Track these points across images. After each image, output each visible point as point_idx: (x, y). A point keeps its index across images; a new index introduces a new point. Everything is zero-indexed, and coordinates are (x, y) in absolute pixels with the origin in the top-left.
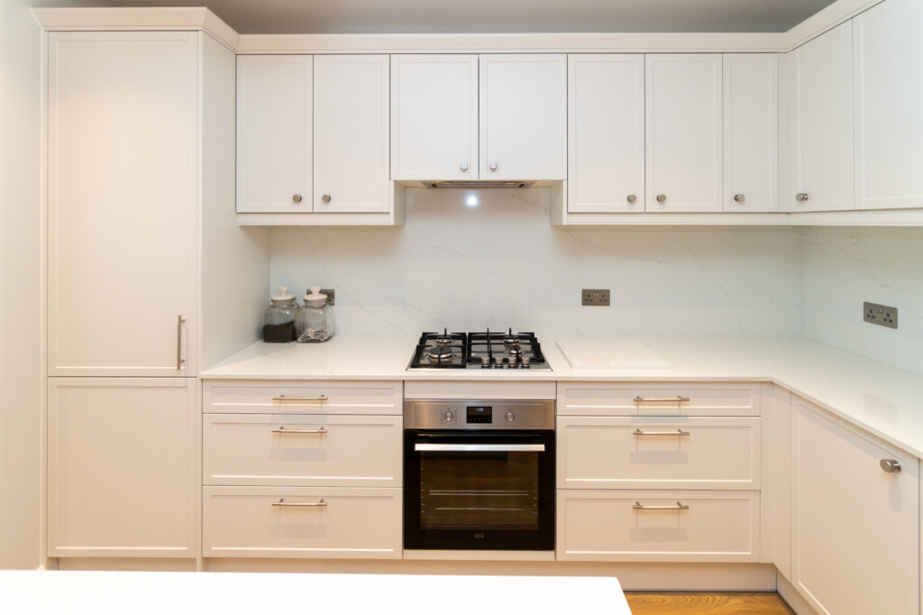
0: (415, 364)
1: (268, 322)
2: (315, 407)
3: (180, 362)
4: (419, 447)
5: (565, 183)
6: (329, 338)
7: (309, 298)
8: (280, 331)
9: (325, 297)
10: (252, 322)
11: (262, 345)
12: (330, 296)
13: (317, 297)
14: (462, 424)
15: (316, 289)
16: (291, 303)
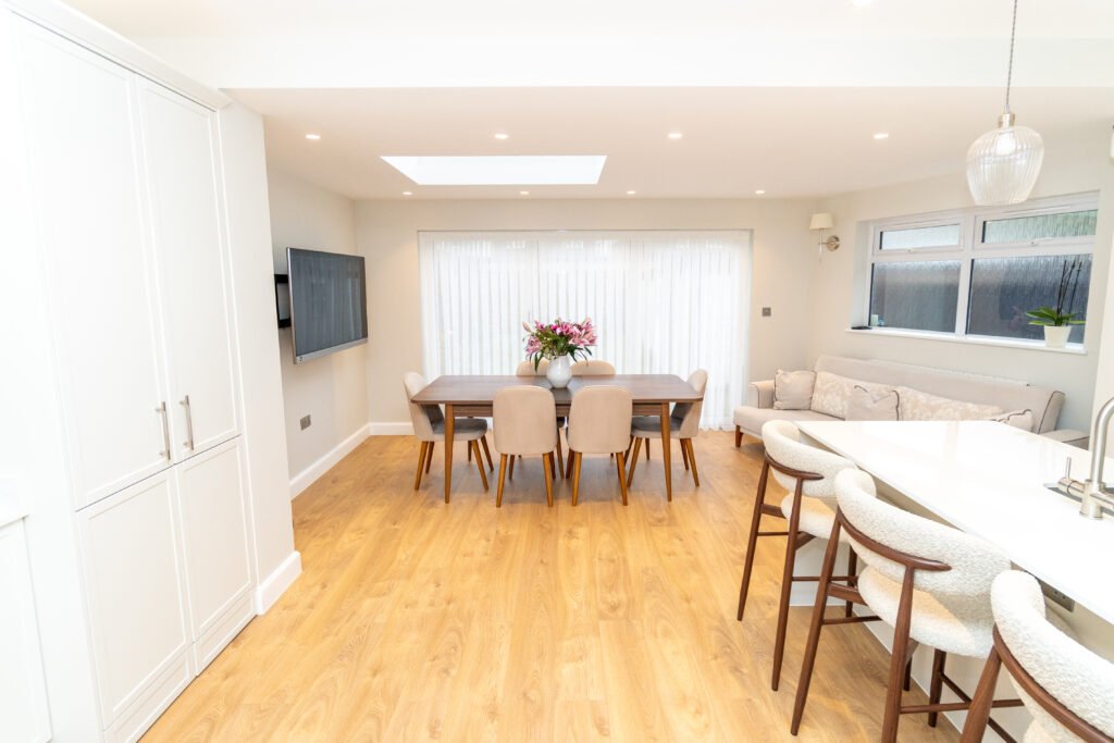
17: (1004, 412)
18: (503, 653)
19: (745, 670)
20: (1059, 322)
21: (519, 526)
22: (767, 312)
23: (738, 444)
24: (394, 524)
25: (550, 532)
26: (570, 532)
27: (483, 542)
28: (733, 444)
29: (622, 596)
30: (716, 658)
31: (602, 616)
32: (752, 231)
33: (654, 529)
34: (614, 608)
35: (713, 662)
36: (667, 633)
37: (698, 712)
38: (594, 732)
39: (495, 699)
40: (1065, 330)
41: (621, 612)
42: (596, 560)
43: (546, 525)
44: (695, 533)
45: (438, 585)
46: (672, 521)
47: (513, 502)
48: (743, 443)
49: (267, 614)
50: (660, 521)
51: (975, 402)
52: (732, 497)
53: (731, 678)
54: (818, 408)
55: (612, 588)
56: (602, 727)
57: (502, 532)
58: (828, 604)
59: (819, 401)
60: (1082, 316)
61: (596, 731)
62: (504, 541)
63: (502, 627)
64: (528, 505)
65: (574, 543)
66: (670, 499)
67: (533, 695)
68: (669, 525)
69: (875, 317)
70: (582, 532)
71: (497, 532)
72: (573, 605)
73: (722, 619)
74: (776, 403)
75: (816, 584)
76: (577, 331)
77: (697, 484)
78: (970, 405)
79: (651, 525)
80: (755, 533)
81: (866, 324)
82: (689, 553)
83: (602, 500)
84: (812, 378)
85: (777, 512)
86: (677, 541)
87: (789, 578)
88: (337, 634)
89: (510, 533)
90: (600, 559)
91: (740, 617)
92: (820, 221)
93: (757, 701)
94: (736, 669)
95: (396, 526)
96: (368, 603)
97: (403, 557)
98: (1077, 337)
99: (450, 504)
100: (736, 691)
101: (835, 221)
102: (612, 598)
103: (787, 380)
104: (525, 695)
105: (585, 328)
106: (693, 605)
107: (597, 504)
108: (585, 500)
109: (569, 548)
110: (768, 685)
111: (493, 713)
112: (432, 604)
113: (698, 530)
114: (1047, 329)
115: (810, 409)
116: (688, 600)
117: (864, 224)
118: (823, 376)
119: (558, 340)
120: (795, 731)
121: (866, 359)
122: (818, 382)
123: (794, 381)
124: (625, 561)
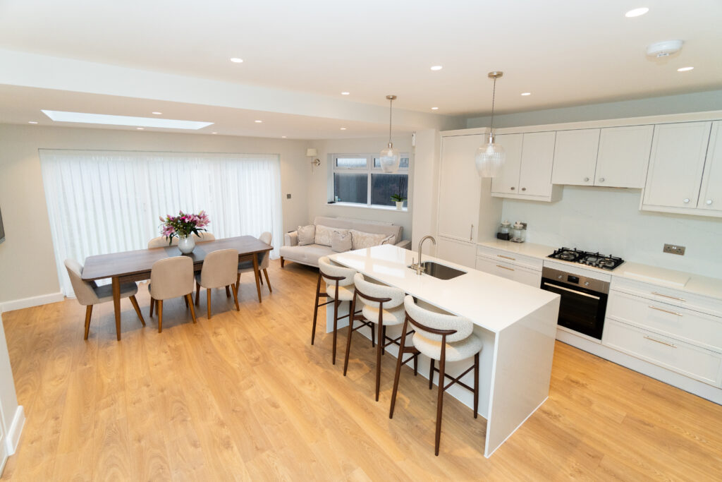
0: (550, 256)
1: (499, 232)
2: (512, 261)
3: (471, 239)
4: (545, 283)
5: (643, 190)
6: (522, 242)
7: (516, 225)
8: (503, 237)
9: (522, 226)
10: (494, 231)
11: (496, 239)
12: (525, 226)
13: (519, 226)
14: (565, 281)
15: (519, 223)
16: (509, 226)
17: (387, 237)
18: (211, 399)
19: (321, 362)
20: (400, 200)
21: (181, 339)
22: (289, 196)
23: (282, 266)
24: (85, 365)
25: (202, 336)
26: (215, 333)
27: (164, 355)
28: (280, 266)
29: (258, 353)
30: (309, 362)
31: (253, 365)
32: (279, 155)
33: (259, 319)
34: (257, 360)
35: (309, 365)
36: (285, 361)
37: (310, 383)
38: (272, 409)
39: (219, 419)
40: (402, 203)
41: (261, 360)
42: (237, 342)
43: (198, 334)
44: (279, 314)
45: (148, 386)
46: (266, 312)
47: (168, 327)
48: (285, 265)
49: (18, 451)
50: (260, 313)
51: (378, 234)
52: (289, 293)
53: (317, 367)
54: (319, 243)
55: (251, 352)
56: (275, 406)
57: (172, 345)
58: (338, 328)
59: (318, 239)
60: (406, 198)
61: (273, 408)
62: (177, 349)
63: (203, 390)
64: (180, 326)
65: (220, 338)
66: (260, 302)
67: (237, 409)
68: (265, 314)
69: (337, 197)
70: (222, 331)
71: (169, 346)
72: (236, 366)
73: (306, 347)
74: (300, 243)
75: (348, 317)
76: (198, 219)
77: (271, 291)
78: (376, 235)
79: (256, 317)
80: (317, 306)
81: (333, 200)
82: (280, 325)
83: (223, 312)
84: (314, 229)
85: (326, 295)
86: (273, 321)
87: (336, 319)
88: (93, 436)
89: (177, 344)
90: (239, 341)
91: (313, 343)
92: (311, 152)
93: (330, 371)
94: (318, 363)
95: (88, 366)
96: (103, 414)
97: (110, 381)
98: (405, 205)
99: (122, 340)
100: (321, 370)
101: (317, 152)
102: (253, 356)
103: (303, 231)
104: (233, 410)
105: (202, 217)
106: (292, 346)
107: (222, 315)
108: (214, 314)
109: (219, 342)
110: (331, 364)
111: (222, 424)
112: (151, 396)
113: (280, 313)
114: (397, 203)
115: (314, 243)
116: (289, 345)
117: (330, 155)
118: (319, 227)
119: (185, 225)
120: (345, 374)
121: (335, 217)
122: (317, 230)
123: (306, 231)
124: (252, 338)
